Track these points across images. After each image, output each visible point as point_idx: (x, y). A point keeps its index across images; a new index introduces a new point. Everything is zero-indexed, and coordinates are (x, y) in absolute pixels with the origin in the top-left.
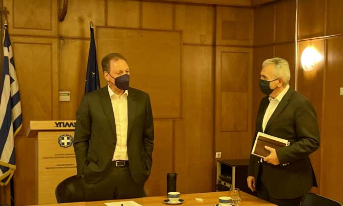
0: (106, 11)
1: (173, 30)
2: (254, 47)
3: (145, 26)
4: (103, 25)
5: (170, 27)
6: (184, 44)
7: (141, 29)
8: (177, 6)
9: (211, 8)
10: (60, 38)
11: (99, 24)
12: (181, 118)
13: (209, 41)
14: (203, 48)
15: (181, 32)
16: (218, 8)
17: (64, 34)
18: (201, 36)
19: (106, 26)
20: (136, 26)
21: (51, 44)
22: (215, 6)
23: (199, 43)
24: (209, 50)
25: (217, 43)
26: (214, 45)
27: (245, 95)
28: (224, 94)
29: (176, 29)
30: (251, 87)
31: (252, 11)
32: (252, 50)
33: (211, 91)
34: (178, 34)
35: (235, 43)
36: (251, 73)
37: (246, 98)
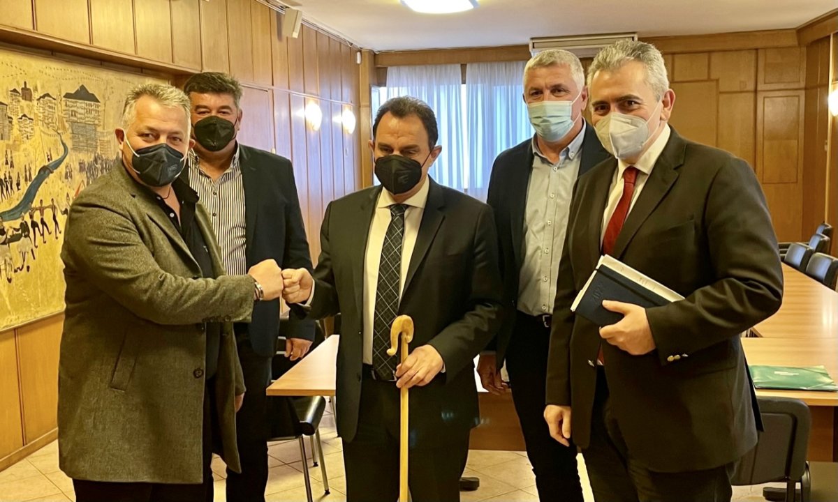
1: (709, 80)
2: (806, 89)
5: (704, 77)
6: (721, 93)
8: (714, 54)
9: (754, 52)
13: (751, 87)
14: (743, 94)
15: (717, 80)
16: (759, 51)
18: (741, 82)
22: (757, 49)
23: (739, 90)
24: (752, 95)
25: (759, 88)
26: (756, 91)
27: (794, 143)
28: (767, 144)
29: (713, 77)
30: (801, 134)
31: (804, 50)
32: (803, 92)
33: (751, 141)
34: (714, 84)
35: (782, 86)
36: (802, 118)
37: (796, 145)
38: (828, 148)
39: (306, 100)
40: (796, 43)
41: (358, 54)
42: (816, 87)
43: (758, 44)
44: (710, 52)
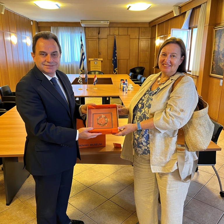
0: (110, 31)
1: (128, 35)
2: (151, 38)
3: (120, 34)
4: (109, 34)
5: (127, 34)
6: (130, 39)
7: (119, 35)
8: (129, 28)
9: (139, 28)
10: (99, 38)
11: (108, 34)
12: (129, 59)
14: (136, 39)
15: (130, 35)
17: (100, 38)
18: (135, 36)
19: (110, 35)
20: (118, 34)
21: (96, 40)
26: (139, 39)
27: (148, 52)
28: (141, 52)
29: (128, 34)
30: (149, 50)
31: (151, 28)
32: (150, 39)
33: (138, 52)
34: (129, 36)
35: (145, 38)
36: (150, 46)
37: (148, 53)
38: (155, 54)
39: (11, 35)
40: (149, 26)
41: (32, 22)
42: (153, 38)
43: (140, 26)
44: (128, 27)
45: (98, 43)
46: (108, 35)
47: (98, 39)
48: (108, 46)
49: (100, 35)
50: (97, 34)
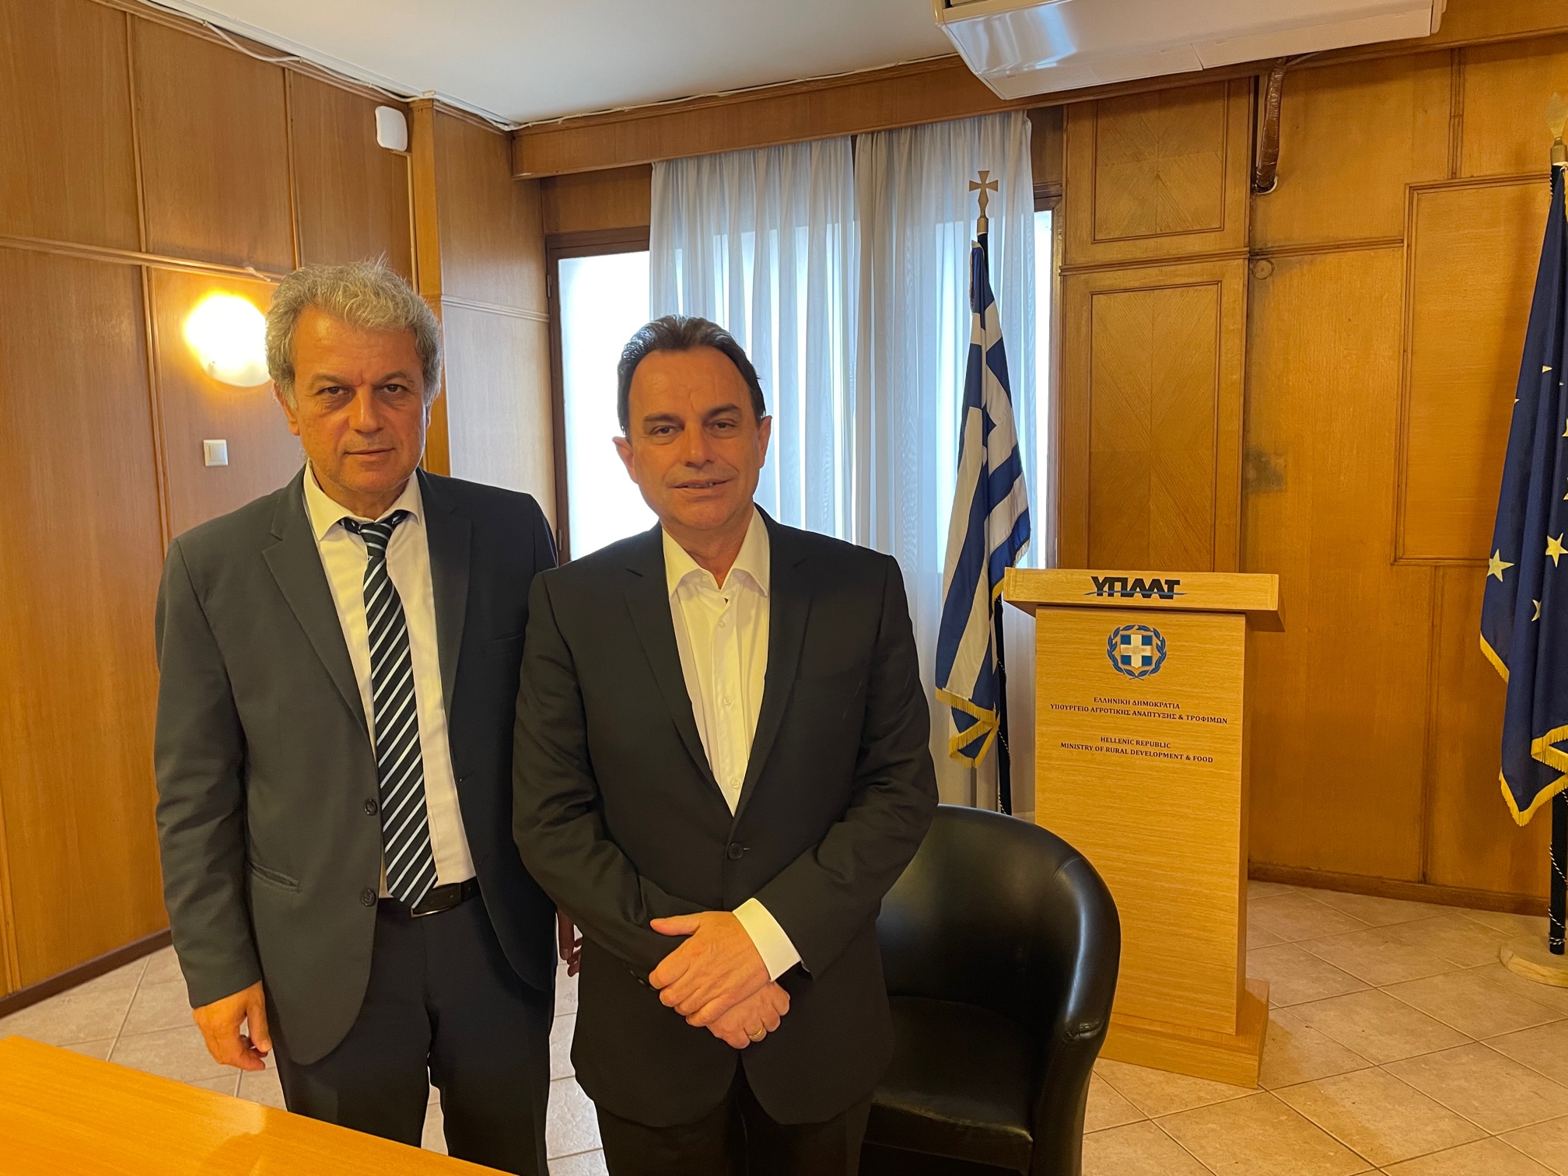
4: (1441, 176)
10: (1257, 254)
17: (1272, 234)
19: (1454, 181)
21: (1216, 283)
45: (1235, 323)
46: (1413, 189)
47: (1239, 266)
48: (1406, 351)
49: (1278, 203)
50: (1238, 191)
